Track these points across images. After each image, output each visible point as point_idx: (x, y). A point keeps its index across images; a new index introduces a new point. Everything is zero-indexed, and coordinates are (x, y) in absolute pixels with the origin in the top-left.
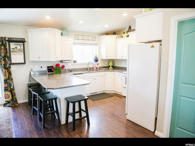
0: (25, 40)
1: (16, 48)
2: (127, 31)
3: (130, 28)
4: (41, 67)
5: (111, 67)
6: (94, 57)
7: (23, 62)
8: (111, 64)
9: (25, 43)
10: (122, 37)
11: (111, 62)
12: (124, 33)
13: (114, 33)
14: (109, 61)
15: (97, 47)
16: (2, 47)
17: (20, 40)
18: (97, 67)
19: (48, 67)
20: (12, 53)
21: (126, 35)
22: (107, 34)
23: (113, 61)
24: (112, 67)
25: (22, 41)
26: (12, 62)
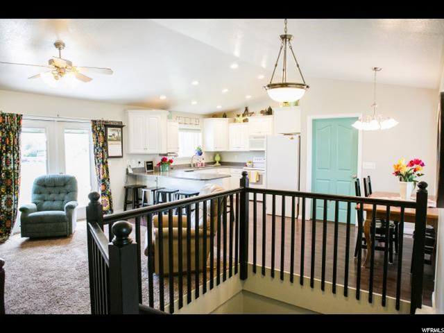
0: (123, 124)
1: (114, 135)
2: (243, 113)
3: (247, 109)
4: (139, 163)
5: (217, 162)
6: (196, 149)
7: (121, 155)
8: (218, 159)
9: (124, 128)
10: (235, 121)
11: (218, 155)
12: (238, 116)
13: (225, 116)
14: (215, 154)
15: (200, 134)
16: (101, 134)
17: (117, 124)
18: (202, 164)
19: (147, 162)
20: (109, 142)
21: (241, 118)
22: (215, 115)
23: (220, 154)
24: (220, 162)
25: (120, 126)
26: (110, 155)
